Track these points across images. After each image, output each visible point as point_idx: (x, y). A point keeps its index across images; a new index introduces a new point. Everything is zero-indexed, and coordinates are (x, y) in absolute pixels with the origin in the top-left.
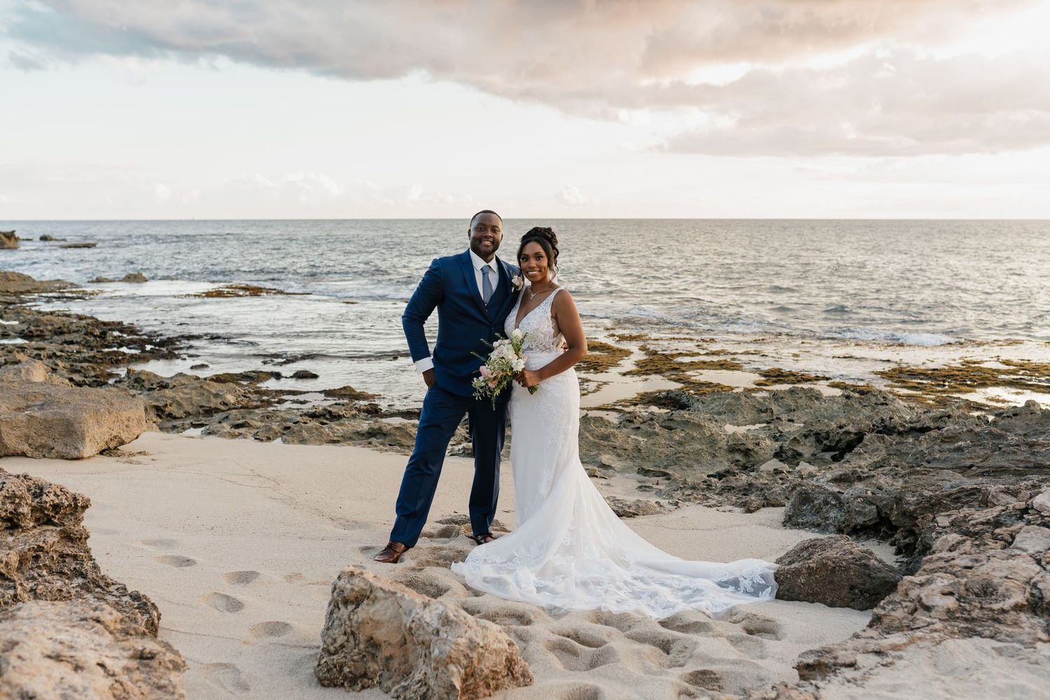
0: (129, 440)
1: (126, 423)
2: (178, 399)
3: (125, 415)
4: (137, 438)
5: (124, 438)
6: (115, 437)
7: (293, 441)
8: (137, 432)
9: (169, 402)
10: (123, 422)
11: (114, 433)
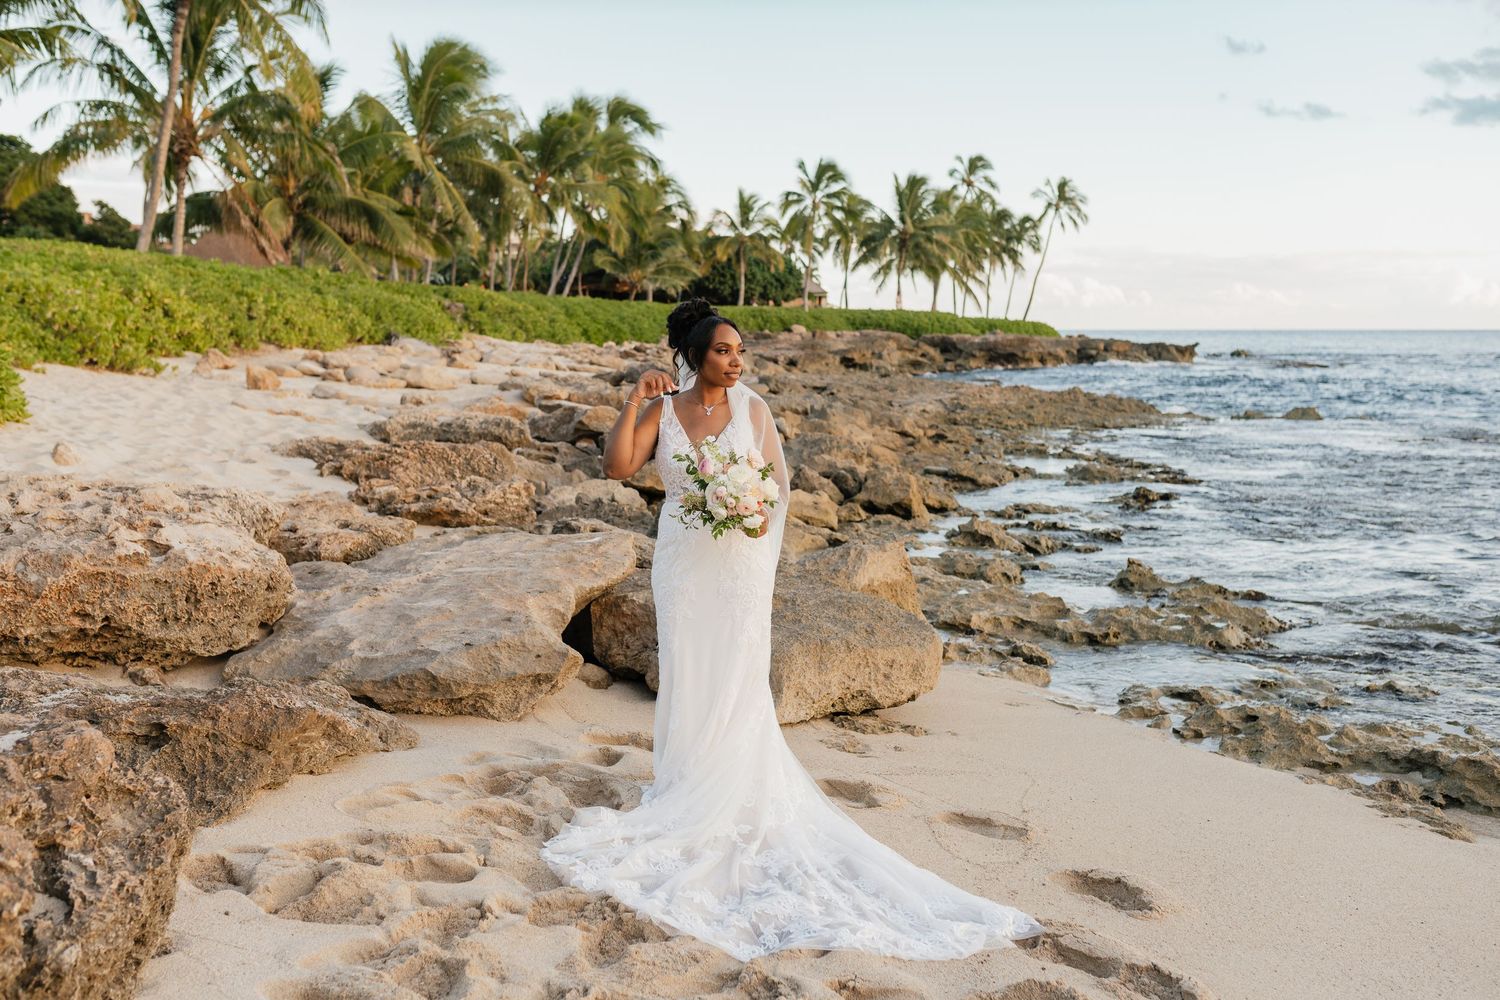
0: (888, 702)
1: (884, 669)
2: (1135, 627)
3: (882, 655)
4: (913, 698)
5: (877, 697)
6: (861, 693)
7: (1235, 750)
8: (910, 690)
9: (1114, 629)
10: (878, 670)
11: (856, 686)
